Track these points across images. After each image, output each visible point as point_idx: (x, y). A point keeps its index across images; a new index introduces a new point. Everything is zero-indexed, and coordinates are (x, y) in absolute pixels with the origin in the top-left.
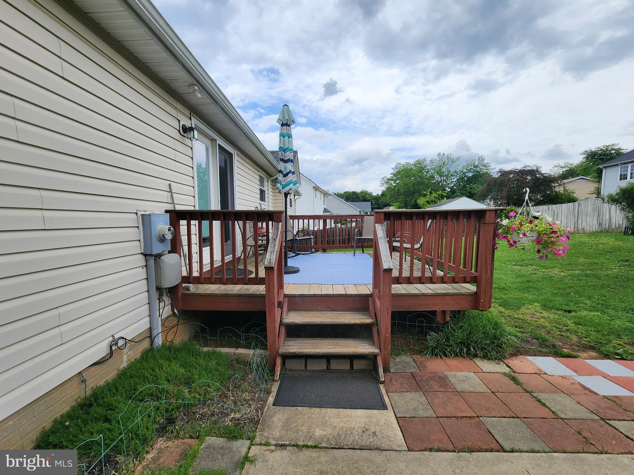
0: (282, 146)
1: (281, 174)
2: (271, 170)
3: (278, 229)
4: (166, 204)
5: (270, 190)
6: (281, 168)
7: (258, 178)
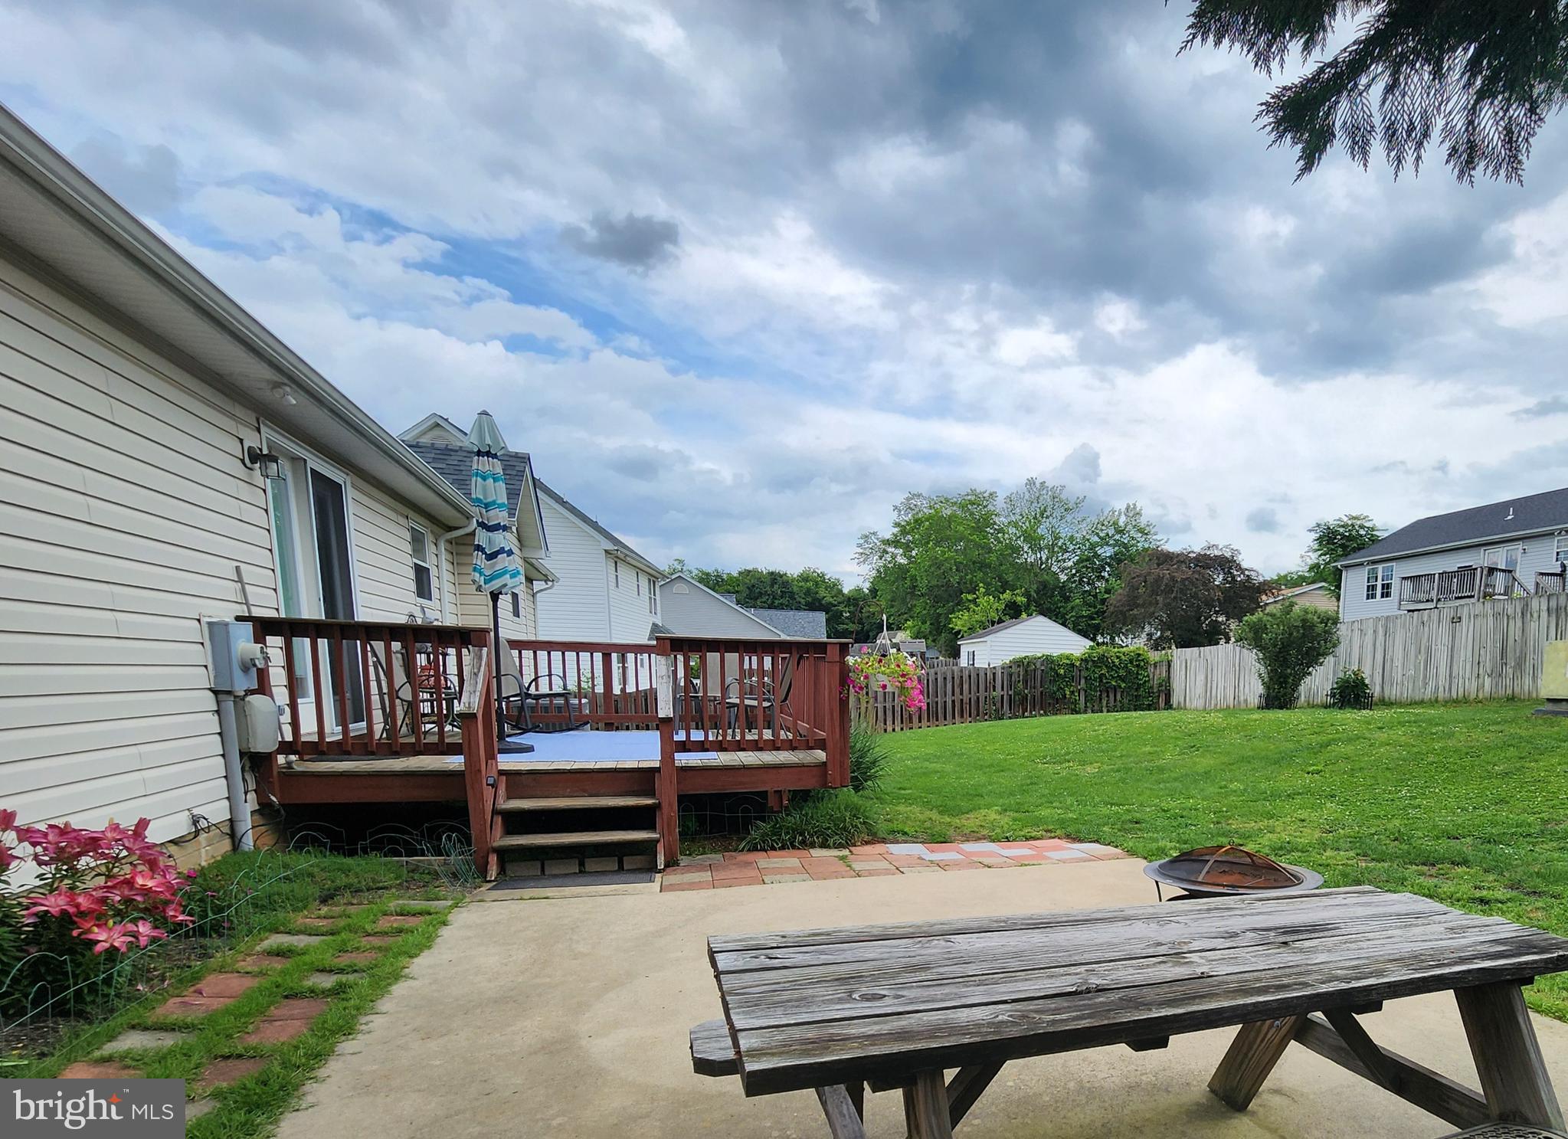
0: (482, 498)
1: (480, 553)
2: (447, 513)
3: (480, 658)
4: (234, 604)
5: (445, 565)
6: (481, 541)
7: (408, 536)
